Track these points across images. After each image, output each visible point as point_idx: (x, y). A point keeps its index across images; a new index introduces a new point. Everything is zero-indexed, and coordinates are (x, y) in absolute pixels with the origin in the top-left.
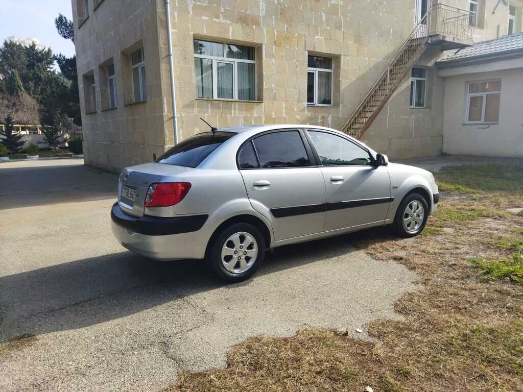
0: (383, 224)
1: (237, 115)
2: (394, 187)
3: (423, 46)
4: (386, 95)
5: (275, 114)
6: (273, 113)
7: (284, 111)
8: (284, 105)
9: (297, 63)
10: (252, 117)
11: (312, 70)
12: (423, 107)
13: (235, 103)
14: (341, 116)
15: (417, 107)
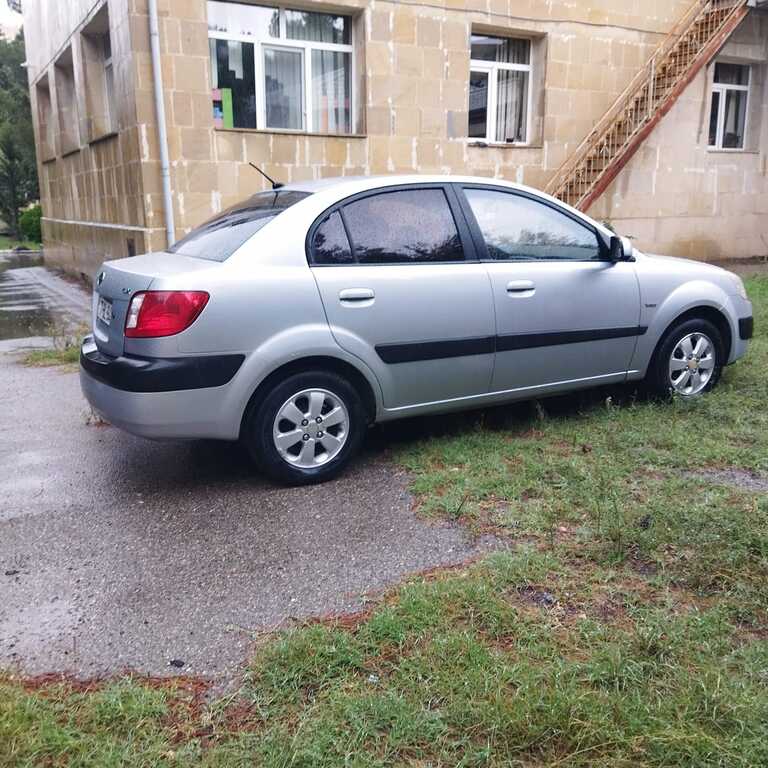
0: (622, 378)
1: (307, 164)
2: (647, 306)
3: (736, 13)
4: (646, 121)
5: (394, 162)
6: (390, 161)
7: (414, 154)
8: (415, 144)
9: (445, 51)
10: (340, 168)
11: (480, 66)
12: (740, 150)
13: (301, 138)
14: (545, 168)
15: (724, 149)
